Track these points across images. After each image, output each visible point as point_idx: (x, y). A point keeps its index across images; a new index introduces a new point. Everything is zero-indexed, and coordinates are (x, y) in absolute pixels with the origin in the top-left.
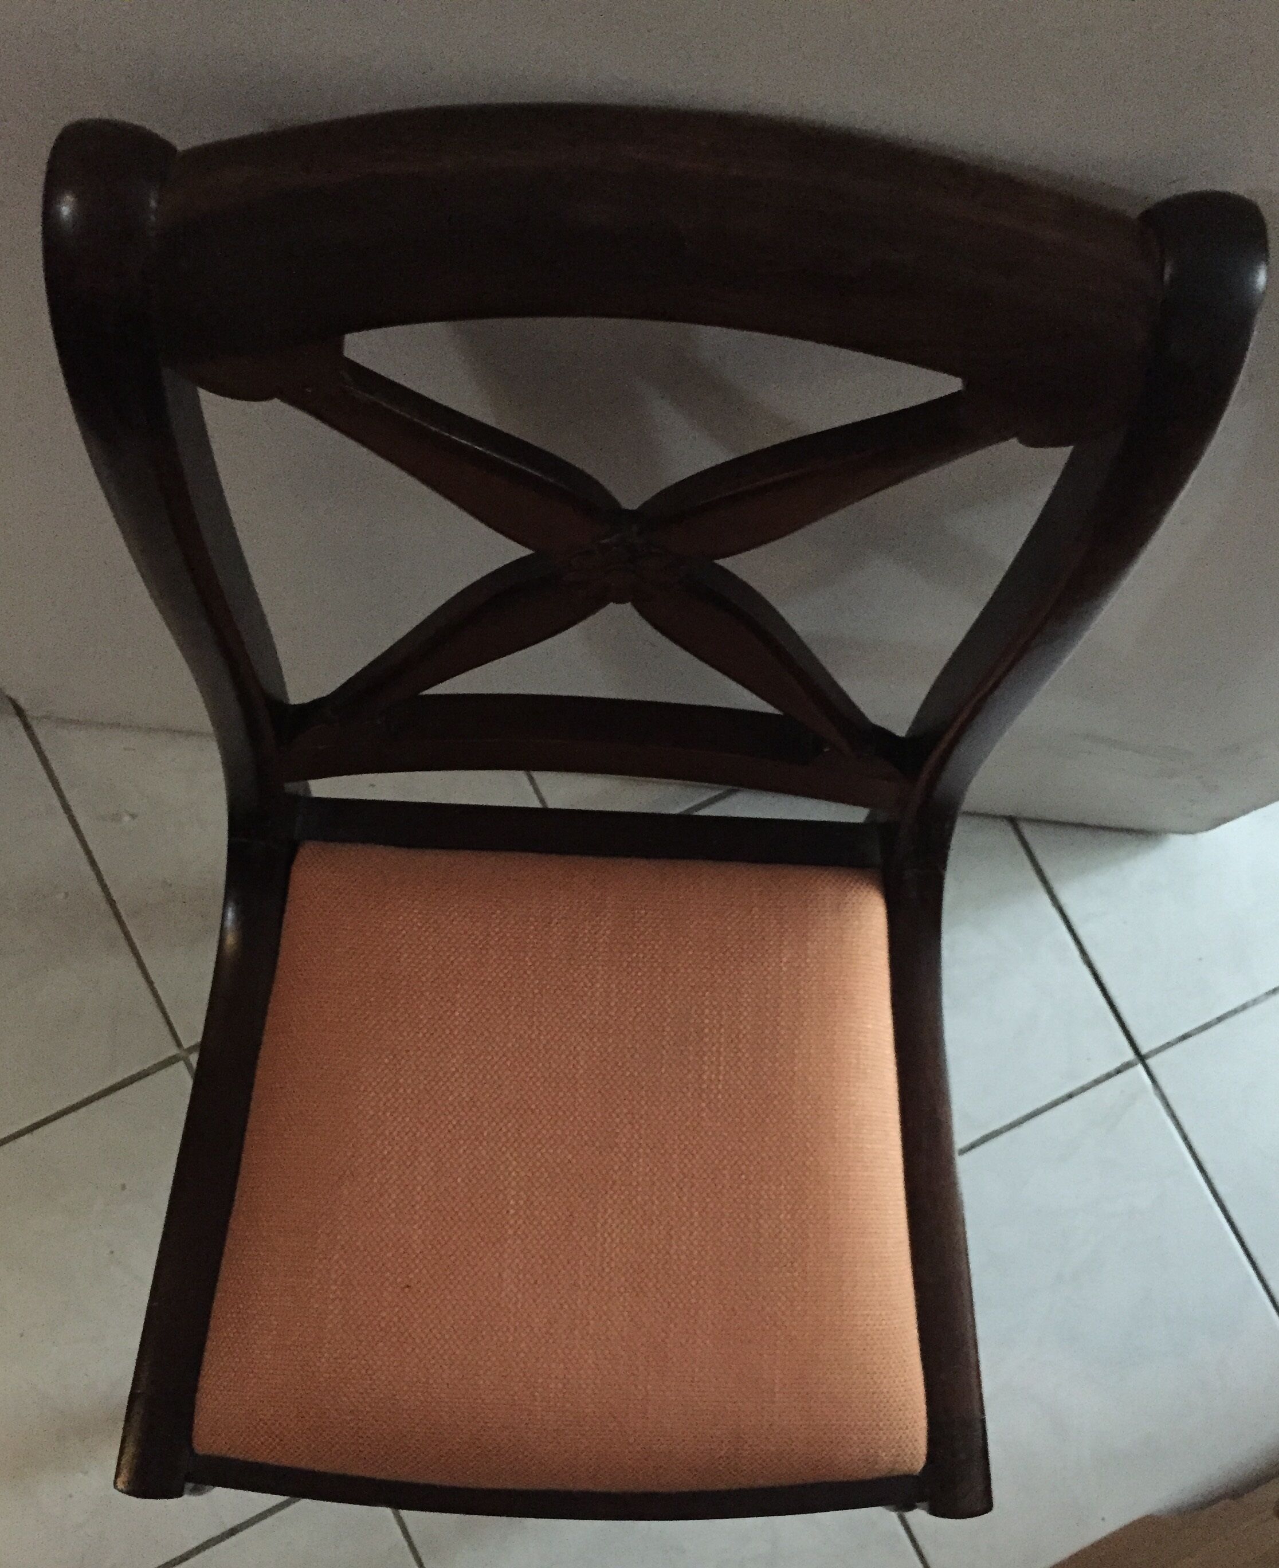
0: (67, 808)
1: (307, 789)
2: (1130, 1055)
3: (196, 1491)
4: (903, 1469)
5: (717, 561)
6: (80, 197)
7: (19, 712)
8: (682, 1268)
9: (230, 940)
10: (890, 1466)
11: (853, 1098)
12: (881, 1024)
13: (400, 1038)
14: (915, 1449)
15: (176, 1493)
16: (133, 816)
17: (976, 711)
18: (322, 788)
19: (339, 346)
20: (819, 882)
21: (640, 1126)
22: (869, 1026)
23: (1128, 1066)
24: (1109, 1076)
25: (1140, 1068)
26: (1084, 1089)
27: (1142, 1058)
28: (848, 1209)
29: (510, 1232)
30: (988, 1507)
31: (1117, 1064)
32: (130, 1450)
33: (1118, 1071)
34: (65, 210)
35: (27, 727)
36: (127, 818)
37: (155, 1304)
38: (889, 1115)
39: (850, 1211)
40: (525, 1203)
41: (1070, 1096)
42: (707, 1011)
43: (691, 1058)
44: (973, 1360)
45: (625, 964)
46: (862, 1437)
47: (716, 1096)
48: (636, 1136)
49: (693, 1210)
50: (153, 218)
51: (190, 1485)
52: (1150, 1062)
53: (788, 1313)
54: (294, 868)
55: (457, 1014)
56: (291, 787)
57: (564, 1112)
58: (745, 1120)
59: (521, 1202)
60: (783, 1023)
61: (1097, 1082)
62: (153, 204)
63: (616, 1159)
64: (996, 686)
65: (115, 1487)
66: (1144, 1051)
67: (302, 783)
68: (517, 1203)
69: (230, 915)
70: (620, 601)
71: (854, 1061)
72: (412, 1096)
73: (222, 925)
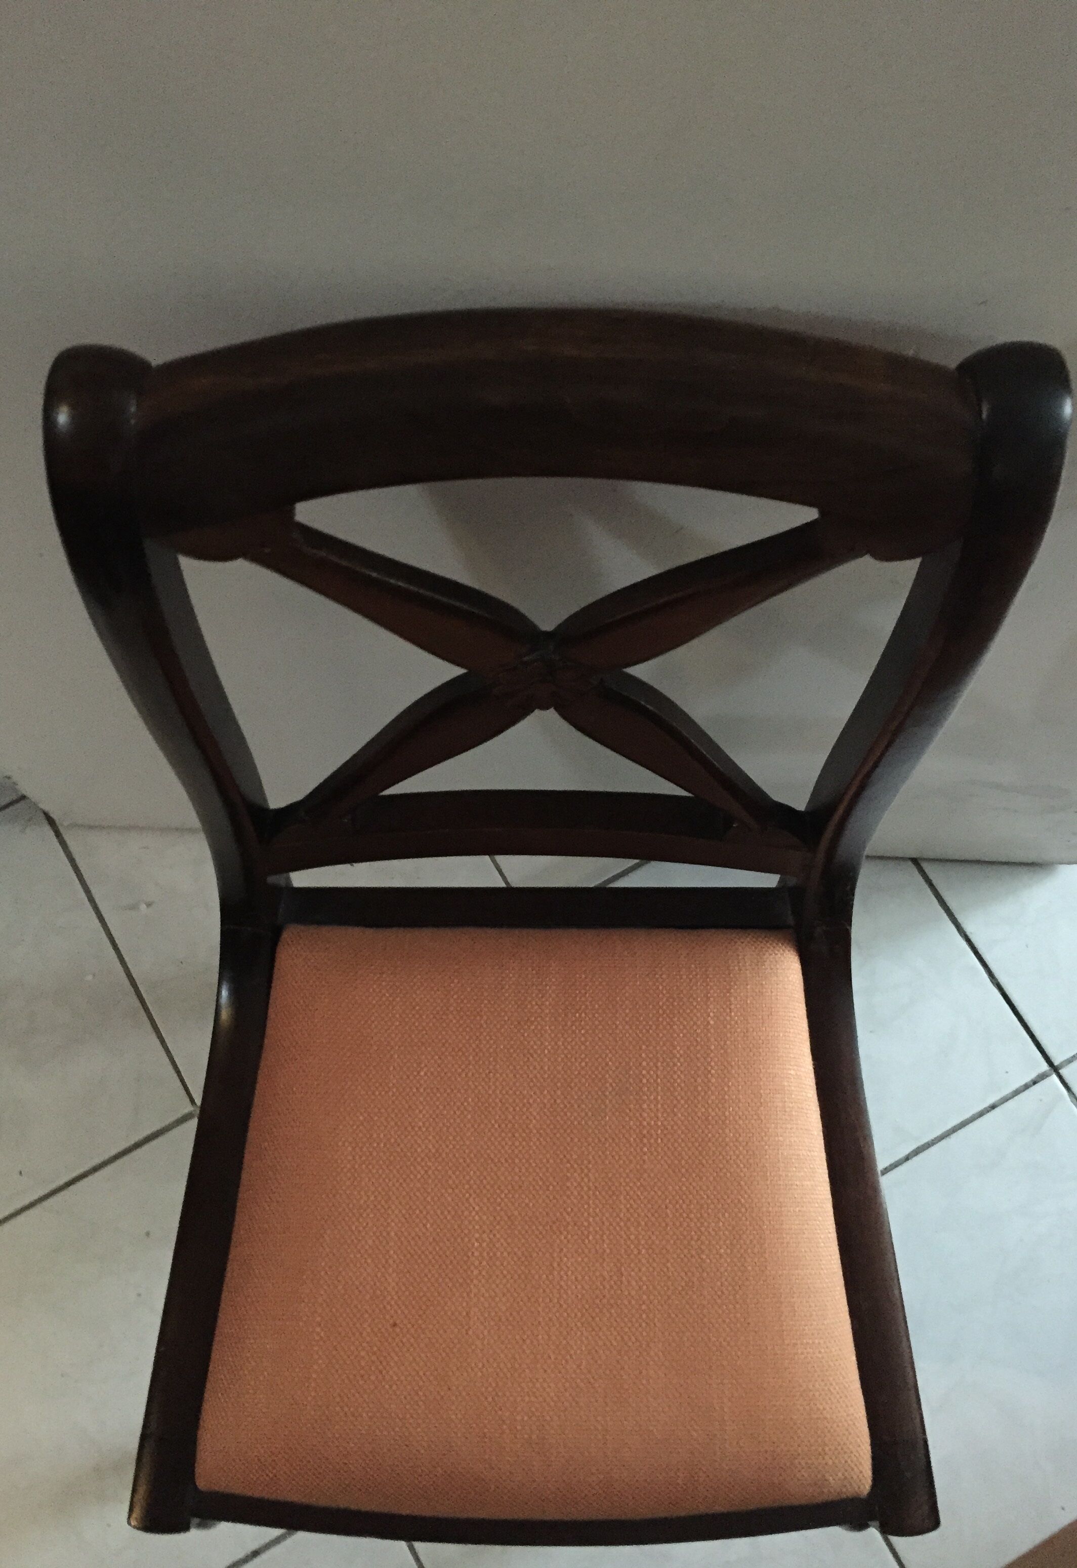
0: (91, 900)
1: (288, 879)
2: (1045, 1067)
3: (202, 1525)
4: (849, 1491)
5: (625, 670)
6: (73, 407)
7: (51, 822)
8: (633, 1302)
9: (225, 1015)
10: (838, 1490)
11: (781, 1138)
12: (803, 1069)
13: (373, 1097)
14: (861, 1472)
15: (183, 1527)
16: (149, 905)
17: (862, 787)
18: (302, 879)
19: (291, 513)
20: (739, 943)
21: (589, 1170)
22: (792, 1072)
23: (1042, 1077)
24: (1026, 1087)
25: (1054, 1077)
26: (1005, 1100)
27: (1055, 1069)
28: (783, 1243)
29: (476, 1272)
30: (935, 1523)
31: (1033, 1076)
32: (142, 1490)
33: (1035, 1082)
34: (63, 417)
35: (58, 834)
36: (143, 907)
37: (162, 1349)
38: (816, 1154)
39: (785, 1245)
40: (488, 1245)
41: (993, 1107)
42: (644, 1064)
43: (632, 1106)
44: (911, 1382)
45: (569, 1023)
46: (809, 1462)
47: (656, 1140)
48: (586, 1180)
49: (641, 1247)
50: (133, 422)
51: (195, 1521)
52: (1063, 1072)
53: (732, 1344)
54: (278, 950)
55: (422, 1073)
56: (272, 879)
57: (520, 1160)
58: (683, 1162)
59: (484, 1245)
60: (713, 1072)
61: (1017, 1092)
62: (133, 409)
63: (569, 1201)
64: (876, 765)
65: (129, 1523)
66: (1056, 1063)
67: (285, 875)
68: (481, 1245)
69: (225, 993)
70: (545, 707)
71: (780, 1104)
72: (385, 1149)
73: (218, 1000)
